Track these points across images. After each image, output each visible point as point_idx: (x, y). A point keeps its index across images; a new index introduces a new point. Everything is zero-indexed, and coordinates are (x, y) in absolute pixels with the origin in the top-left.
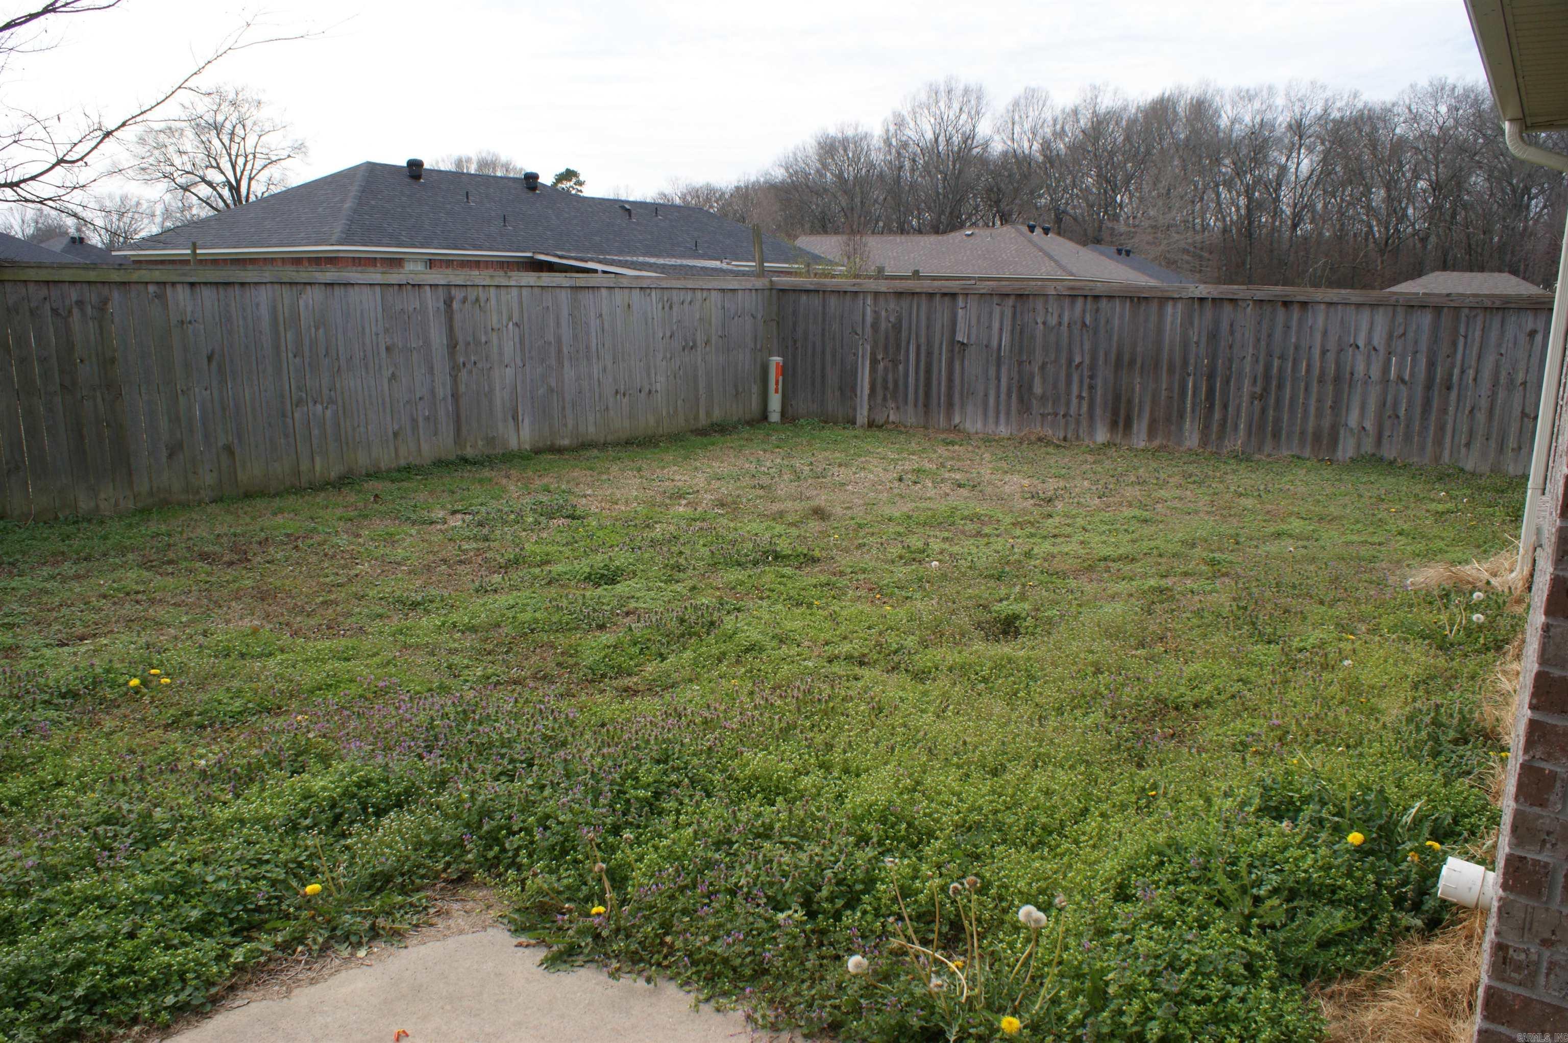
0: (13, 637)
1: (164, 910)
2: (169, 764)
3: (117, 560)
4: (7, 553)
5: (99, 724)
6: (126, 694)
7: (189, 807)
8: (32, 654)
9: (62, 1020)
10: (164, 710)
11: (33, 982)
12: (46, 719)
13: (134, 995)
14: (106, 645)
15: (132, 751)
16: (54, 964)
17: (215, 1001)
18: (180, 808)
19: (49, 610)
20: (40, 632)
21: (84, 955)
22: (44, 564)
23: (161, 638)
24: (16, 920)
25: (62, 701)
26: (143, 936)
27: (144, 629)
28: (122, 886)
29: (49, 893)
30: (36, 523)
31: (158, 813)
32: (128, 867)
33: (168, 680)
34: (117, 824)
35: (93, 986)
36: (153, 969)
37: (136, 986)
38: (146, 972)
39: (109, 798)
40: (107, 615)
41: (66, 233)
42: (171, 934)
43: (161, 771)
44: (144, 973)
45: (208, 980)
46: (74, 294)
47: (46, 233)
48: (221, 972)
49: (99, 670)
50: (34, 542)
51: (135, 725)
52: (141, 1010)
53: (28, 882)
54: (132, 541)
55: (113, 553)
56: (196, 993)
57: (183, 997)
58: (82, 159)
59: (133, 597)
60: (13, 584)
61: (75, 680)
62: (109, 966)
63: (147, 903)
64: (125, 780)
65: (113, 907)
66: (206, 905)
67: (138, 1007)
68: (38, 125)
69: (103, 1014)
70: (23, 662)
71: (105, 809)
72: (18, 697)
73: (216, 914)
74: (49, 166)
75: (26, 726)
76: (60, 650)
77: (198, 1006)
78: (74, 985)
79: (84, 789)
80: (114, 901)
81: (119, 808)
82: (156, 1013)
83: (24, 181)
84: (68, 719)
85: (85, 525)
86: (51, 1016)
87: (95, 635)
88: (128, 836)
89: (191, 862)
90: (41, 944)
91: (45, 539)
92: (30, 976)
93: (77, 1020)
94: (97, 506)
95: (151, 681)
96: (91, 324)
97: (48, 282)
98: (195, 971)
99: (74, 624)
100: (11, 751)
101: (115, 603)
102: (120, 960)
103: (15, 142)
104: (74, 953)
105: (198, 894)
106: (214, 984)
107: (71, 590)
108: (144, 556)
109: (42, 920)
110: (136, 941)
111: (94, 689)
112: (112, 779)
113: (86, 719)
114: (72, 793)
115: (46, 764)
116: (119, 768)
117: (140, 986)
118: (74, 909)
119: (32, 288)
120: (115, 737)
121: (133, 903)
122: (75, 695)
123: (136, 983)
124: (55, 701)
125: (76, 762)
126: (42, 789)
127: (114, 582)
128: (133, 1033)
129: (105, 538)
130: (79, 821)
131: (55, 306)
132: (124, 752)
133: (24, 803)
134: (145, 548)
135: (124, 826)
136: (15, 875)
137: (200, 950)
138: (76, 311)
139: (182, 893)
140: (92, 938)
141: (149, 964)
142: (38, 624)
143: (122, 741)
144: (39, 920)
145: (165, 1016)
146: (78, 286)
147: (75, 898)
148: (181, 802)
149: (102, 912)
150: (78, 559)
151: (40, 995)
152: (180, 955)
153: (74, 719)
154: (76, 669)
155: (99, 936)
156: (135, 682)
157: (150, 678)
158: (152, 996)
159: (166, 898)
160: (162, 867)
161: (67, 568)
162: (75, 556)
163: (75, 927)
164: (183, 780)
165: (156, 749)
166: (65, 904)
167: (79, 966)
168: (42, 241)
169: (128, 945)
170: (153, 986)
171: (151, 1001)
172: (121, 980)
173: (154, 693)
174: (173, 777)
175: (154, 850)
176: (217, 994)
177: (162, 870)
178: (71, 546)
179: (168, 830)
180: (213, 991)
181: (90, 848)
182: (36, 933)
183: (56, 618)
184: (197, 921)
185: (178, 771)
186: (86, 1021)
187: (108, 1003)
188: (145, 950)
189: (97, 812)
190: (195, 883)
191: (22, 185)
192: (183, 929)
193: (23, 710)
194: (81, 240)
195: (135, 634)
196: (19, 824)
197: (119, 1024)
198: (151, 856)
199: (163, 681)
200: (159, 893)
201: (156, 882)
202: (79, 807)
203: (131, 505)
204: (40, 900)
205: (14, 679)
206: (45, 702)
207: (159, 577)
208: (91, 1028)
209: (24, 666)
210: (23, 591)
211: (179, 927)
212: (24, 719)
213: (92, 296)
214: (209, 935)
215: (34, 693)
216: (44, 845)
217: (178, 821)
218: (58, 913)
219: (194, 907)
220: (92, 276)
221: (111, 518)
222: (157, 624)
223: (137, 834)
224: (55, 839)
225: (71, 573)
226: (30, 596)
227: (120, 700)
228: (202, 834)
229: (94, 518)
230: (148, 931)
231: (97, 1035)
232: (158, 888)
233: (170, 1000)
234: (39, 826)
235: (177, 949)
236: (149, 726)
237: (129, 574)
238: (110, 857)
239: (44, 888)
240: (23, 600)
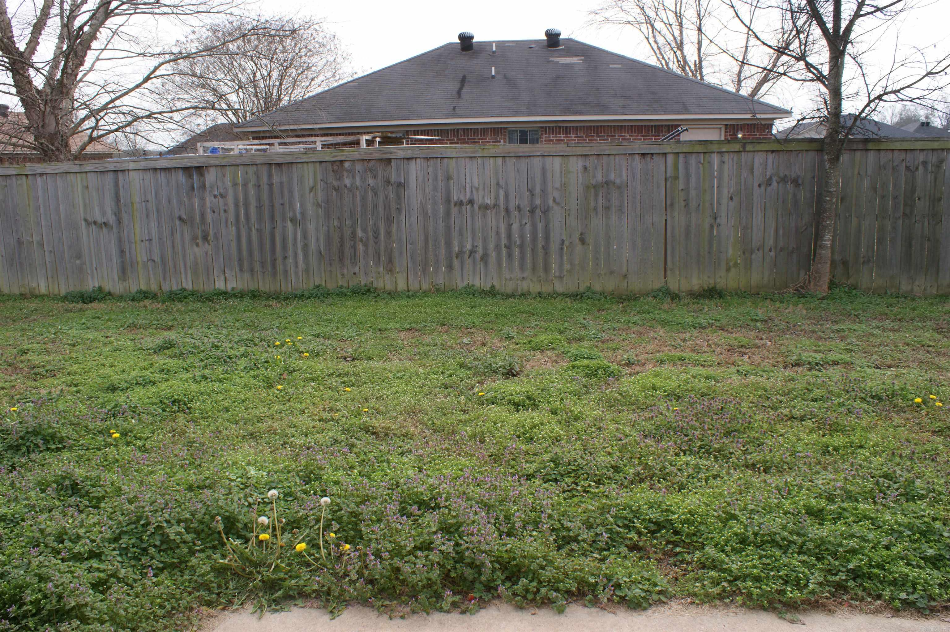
0: (850, 357)
1: (911, 541)
2: (931, 455)
3: (920, 324)
4: (854, 309)
5: (891, 419)
6: (911, 406)
7: (941, 486)
8: (859, 369)
9: (838, 577)
10: (934, 422)
11: (827, 549)
12: (861, 408)
13: (881, 582)
14: (904, 374)
15: (908, 441)
16: (840, 545)
17: (933, 610)
18: (934, 484)
19: (872, 346)
20: (866, 357)
21: (858, 547)
22: (874, 319)
23: (941, 377)
24: (825, 513)
25: (872, 400)
26: (895, 550)
27: (929, 369)
28: (888, 517)
29: (845, 505)
30: (874, 294)
31: (918, 482)
32: (893, 507)
33: (941, 404)
34: (891, 480)
35: (859, 566)
36: (897, 573)
37: (884, 578)
38: (892, 572)
39: (890, 464)
40: (907, 356)
41: (919, 120)
42: (912, 557)
43: (925, 458)
44: (890, 573)
45: (931, 595)
46: (921, 157)
47: (906, 120)
48: (941, 595)
49: (897, 387)
50: (871, 305)
51: (913, 426)
52: (884, 593)
53: (835, 495)
54: (932, 314)
55: (917, 319)
56: (921, 600)
57: (912, 597)
58: (943, 70)
59: (926, 348)
60: (855, 328)
61: (882, 389)
62: (870, 559)
63: (901, 533)
64: (901, 456)
65: (879, 527)
66: (939, 549)
67: (883, 590)
68: (919, 53)
69: (861, 585)
70: (853, 373)
71: (886, 469)
72: (848, 392)
73: (945, 558)
74: (921, 77)
75: (849, 409)
76: (876, 370)
77: (920, 608)
78: (848, 561)
79: (875, 454)
80: (881, 524)
81: (895, 472)
82: (893, 599)
83: (903, 88)
84: (873, 411)
85: (903, 299)
86: (834, 572)
87: (898, 366)
88: (897, 490)
89: (934, 519)
90: (836, 531)
91: (877, 304)
92: (827, 545)
93: (846, 581)
94: (912, 289)
95: (929, 402)
96: (929, 176)
97: (906, 150)
98: (924, 586)
99: (886, 358)
100: (838, 420)
101: (913, 350)
102: (877, 559)
103: (902, 65)
104: (852, 543)
105: (935, 540)
106: (934, 600)
107: (888, 337)
108: (938, 324)
109: (839, 518)
110: (889, 552)
111: (891, 398)
112: (893, 453)
113: (884, 414)
114: (868, 454)
115: (856, 433)
116: (899, 448)
117: (886, 579)
118: (857, 520)
119: (896, 153)
120: (900, 429)
121: (892, 530)
122: (880, 399)
123: (884, 577)
124: (868, 399)
125: (874, 437)
126: (851, 446)
127: (915, 337)
128: (876, 603)
129: (914, 309)
130: (869, 471)
131: (908, 164)
132: (903, 440)
133: (840, 451)
134: (939, 320)
135: (895, 483)
136: (829, 488)
137: (930, 575)
138: (921, 168)
139: (925, 536)
140: (864, 539)
141: (895, 569)
142: (865, 353)
143: (903, 433)
144: (837, 518)
145: (897, 603)
146: (925, 152)
147: (859, 513)
148: (936, 481)
149: (872, 527)
150: (895, 319)
151: (830, 558)
152: (916, 572)
153: (877, 412)
154: (884, 383)
155: (868, 540)
156: (918, 400)
157: (928, 400)
158: (892, 588)
159: (914, 534)
160: (915, 515)
161: (887, 323)
162: (893, 317)
163: (856, 529)
164: (939, 468)
165: (924, 444)
166: (853, 515)
167: (853, 552)
168: (902, 126)
169: (884, 552)
170: (894, 582)
171: (891, 590)
172: (876, 571)
173: (929, 410)
174: (933, 464)
175: (911, 503)
176: (935, 606)
177: (915, 518)
178: (892, 311)
179: (923, 495)
180: (933, 603)
181: (873, 489)
182: (835, 523)
183: (876, 352)
184: (931, 557)
185: (937, 461)
186: (851, 584)
187: (866, 580)
188: (893, 560)
189: (881, 469)
190: (935, 533)
191: (901, 91)
192: (920, 558)
193: (849, 399)
194: (928, 124)
195: (923, 371)
196: (835, 462)
197: (870, 595)
198: (909, 506)
199: (937, 404)
200: (910, 530)
201: (910, 523)
202: (870, 463)
203: (934, 292)
204: (840, 507)
205: (848, 381)
206: (862, 398)
207: (946, 339)
208: (853, 589)
209: (853, 375)
210: (860, 332)
211: (918, 555)
212: (849, 405)
213: (933, 158)
214: (938, 569)
215: (857, 391)
216: (848, 478)
217: (931, 491)
218: (848, 518)
219: (931, 548)
220: (936, 145)
221: (920, 298)
222: (939, 368)
223: (903, 490)
224: (854, 476)
225: (890, 327)
226: (863, 336)
227: (906, 409)
228: (946, 505)
229: (909, 296)
230: (897, 550)
231: (855, 594)
232: (910, 527)
233: (903, 595)
234: (846, 467)
235: (914, 568)
236: (922, 428)
237: (925, 334)
238: (883, 498)
239: (843, 501)
240: (859, 338)
